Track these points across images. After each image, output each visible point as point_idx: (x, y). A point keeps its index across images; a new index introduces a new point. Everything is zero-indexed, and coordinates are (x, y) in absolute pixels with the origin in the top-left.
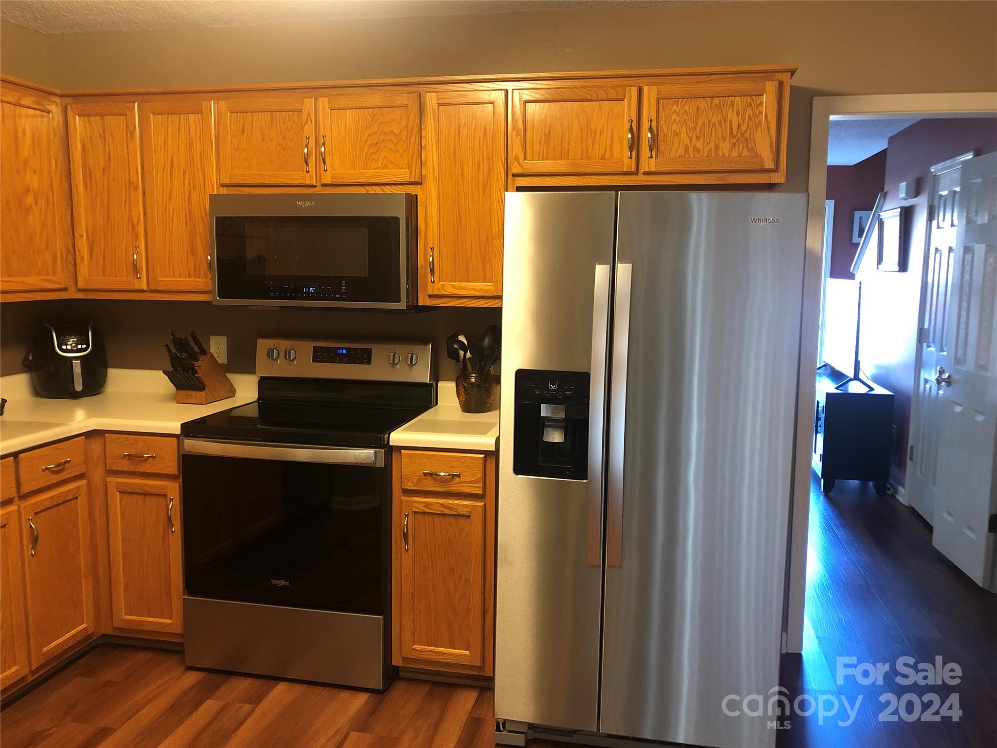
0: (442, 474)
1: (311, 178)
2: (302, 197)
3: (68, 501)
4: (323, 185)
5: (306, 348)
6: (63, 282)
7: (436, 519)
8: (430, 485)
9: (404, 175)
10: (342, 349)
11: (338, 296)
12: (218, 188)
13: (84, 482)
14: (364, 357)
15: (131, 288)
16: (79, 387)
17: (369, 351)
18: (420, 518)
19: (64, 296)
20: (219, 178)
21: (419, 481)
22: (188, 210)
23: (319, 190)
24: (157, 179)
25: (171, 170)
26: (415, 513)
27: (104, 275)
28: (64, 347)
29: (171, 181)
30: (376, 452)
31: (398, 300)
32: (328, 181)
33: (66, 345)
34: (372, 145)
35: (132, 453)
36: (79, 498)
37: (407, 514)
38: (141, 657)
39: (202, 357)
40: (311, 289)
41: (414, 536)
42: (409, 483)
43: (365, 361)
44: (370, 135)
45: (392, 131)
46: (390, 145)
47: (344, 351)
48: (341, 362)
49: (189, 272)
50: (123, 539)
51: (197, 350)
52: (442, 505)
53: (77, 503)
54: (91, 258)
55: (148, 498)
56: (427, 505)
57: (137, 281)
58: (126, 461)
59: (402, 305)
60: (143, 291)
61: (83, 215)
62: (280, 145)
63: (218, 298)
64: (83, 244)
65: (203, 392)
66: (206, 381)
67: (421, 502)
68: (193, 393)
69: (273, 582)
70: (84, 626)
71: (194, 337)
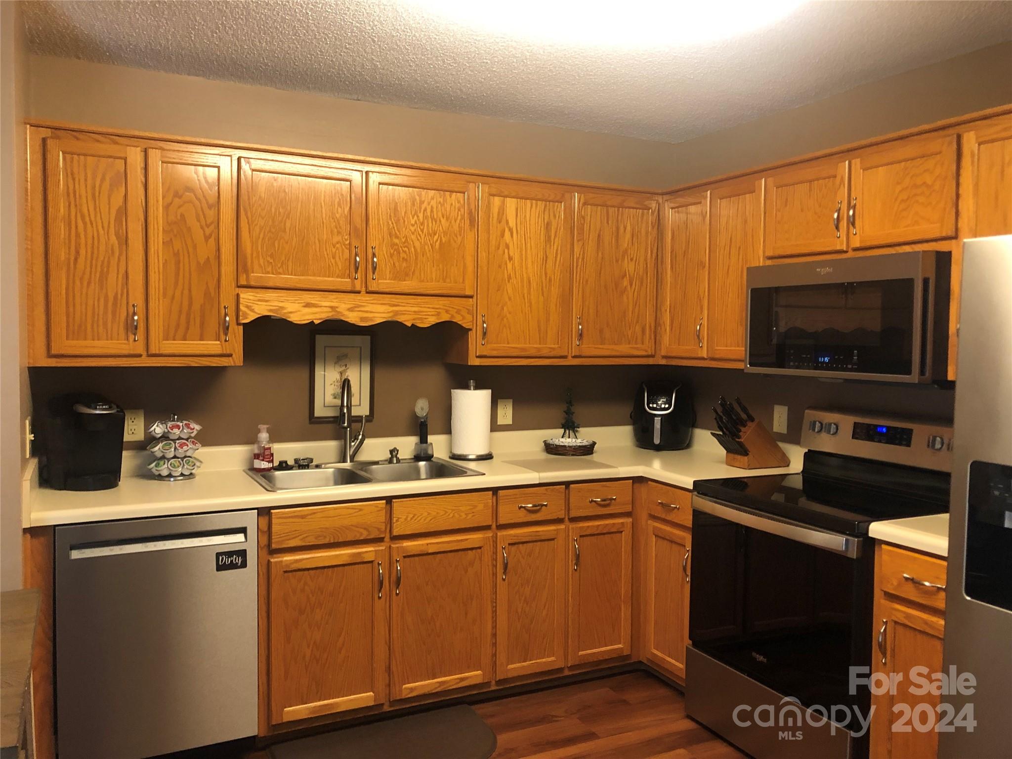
0: (927, 584)
1: (842, 244)
2: (823, 264)
3: (612, 533)
4: (856, 249)
5: (847, 422)
6: (649, 351)
7: (919, 636)
8: (910, 593)
9: (934, 231)
10: (882, 427)
11: (850, 366)
12: (764, 260)
13: (630, 520)
14: (901, 438)
15: (693, 355)
16: (657, 441)
17: (910, 432)
18: (900, 630)
19: (651, 361)
20: (764, 252)
21: (899, 585)
22: (740, 283)
23: (851, 254)
24: (719, 257)
25: (730, 249)
26: (896, 622)
27: (679, 345)
28: (651, 405)
29: (730, 258)
30: (847, 540)
31: (909, 372)
32: (857, 245)
33: (653, 404)
34: (903, 200)
35: (664, 502)
36: (623, 533)
37: (885, 620)
38: (663, 691)
39: (749, 424)
40: (826, 359)
41: (893, 650)
42: (889, 585)
43: (904, 443)
44: (900, 191)
45: (924, 183)
46: (921, 199)
47: (884, 430)
48: (880, 441)
49: (738, 342)
50: (655, 579)
51: (744, 416)
52: (926, 622)
53: (622, 536)
54: (672, 329)
55: (674, 545)
56: (908, 616)
57: (700, 349)
58: (659, 508)
59: (914, 377)
60: (703, 359)
61: (668, 294)
62: (816, 213)
63: (748, 366)
64: (667, 318)
65: (746, 458)
66: (748, 446)
67: (902, 612)
68: (739, 457)
69: (754, 654)
70: (620, 646)
71: (740, 404)
